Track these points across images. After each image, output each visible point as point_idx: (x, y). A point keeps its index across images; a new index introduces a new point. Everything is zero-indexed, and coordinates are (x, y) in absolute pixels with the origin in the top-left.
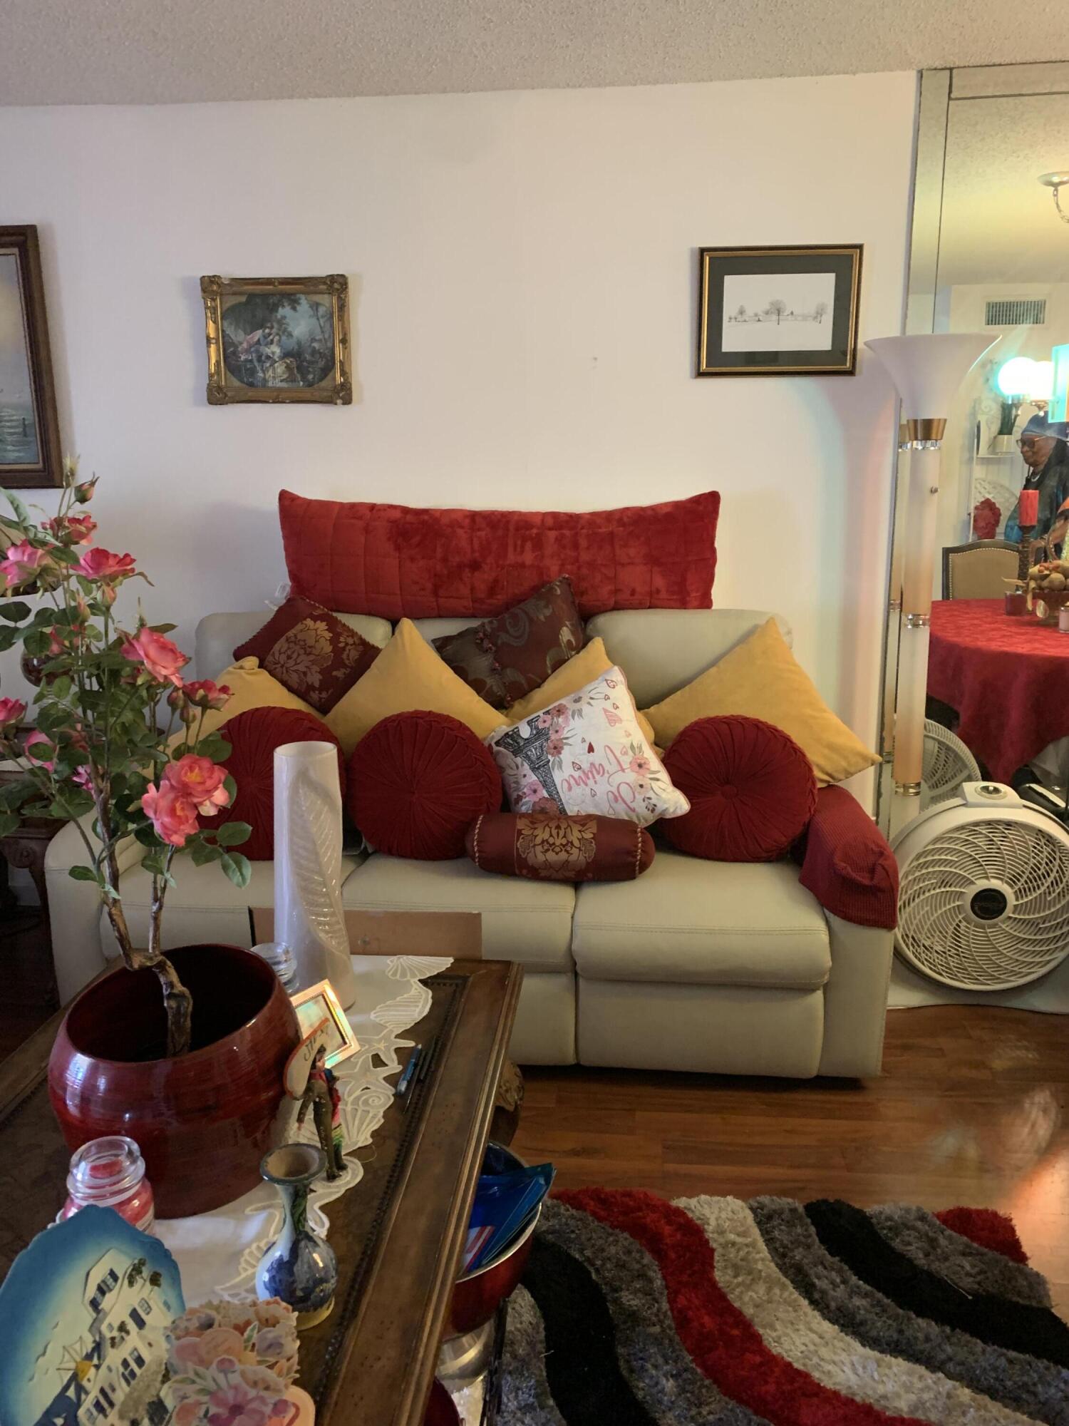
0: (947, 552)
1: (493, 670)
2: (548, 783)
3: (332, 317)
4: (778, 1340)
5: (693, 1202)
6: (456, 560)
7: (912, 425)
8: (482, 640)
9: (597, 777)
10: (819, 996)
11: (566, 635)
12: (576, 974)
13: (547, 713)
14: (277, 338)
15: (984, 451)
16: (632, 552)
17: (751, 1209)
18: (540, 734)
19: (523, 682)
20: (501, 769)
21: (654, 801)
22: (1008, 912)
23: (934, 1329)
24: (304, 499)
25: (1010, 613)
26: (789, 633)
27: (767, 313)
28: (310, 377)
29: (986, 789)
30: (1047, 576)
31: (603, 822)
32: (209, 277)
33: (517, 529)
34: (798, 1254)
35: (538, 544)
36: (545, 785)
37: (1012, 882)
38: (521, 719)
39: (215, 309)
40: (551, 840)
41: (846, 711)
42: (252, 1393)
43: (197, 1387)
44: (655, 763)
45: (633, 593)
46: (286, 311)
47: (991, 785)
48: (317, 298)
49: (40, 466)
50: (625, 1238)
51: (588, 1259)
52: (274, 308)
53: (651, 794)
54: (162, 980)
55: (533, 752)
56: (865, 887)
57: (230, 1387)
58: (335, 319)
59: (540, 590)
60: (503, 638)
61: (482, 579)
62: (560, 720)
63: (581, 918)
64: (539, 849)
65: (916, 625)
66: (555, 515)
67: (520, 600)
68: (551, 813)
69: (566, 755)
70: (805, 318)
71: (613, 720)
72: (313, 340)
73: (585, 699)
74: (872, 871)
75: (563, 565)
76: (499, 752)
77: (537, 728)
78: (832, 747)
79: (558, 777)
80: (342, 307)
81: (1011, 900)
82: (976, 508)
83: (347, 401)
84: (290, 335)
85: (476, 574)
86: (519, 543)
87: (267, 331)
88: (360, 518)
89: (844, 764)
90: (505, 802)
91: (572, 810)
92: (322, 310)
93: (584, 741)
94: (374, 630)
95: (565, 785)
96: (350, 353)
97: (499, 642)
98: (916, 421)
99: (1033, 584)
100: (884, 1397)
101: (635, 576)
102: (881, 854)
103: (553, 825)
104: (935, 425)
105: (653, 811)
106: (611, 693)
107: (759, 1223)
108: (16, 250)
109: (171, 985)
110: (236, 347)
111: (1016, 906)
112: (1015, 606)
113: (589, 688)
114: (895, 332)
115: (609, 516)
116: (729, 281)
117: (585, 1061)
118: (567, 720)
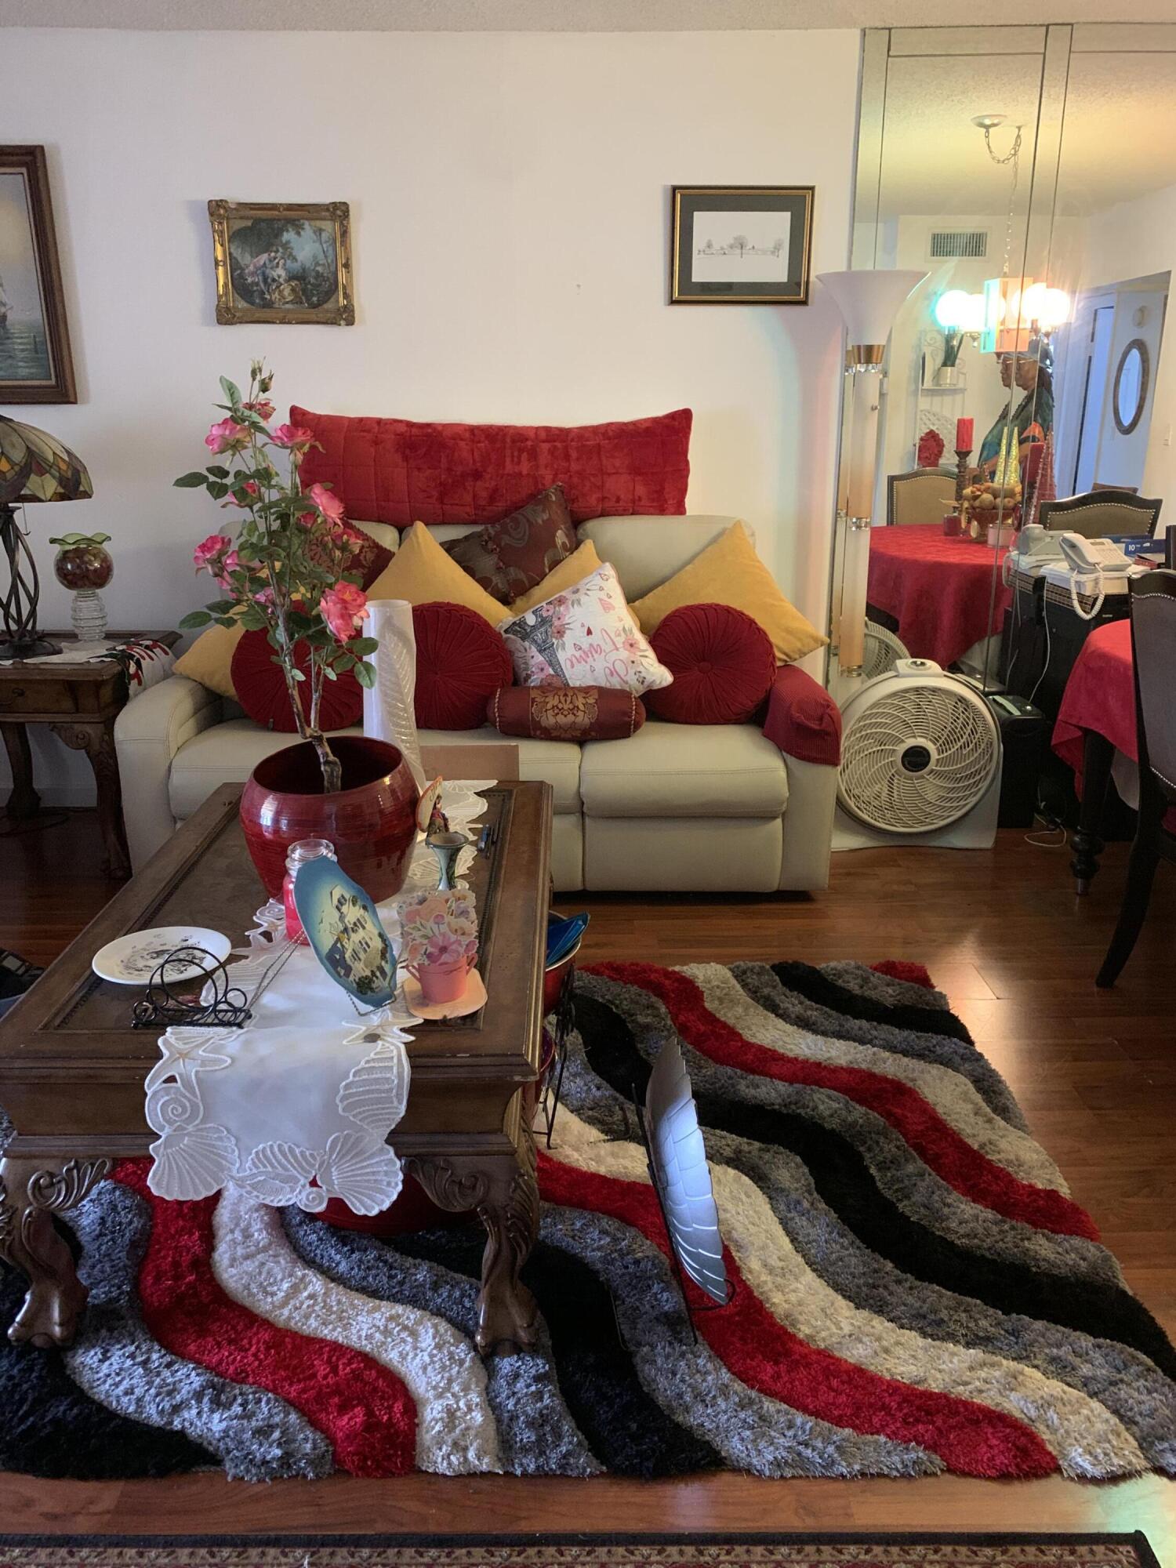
0: (892, 480)
1: (499, 568)
2: (553, 662)
3: (335, 241)
4: (753, 1036)
5: (685, 968)
6: (459, 469)
7: (856, 351)
8: (487, 542)
9: (596, 656)
10: (779, 821)
11: (561, 537)
12: (583, 814)
13: (550, 603)
14: (282, 261)
15: (928, 383)
16: (617, 463)
17: (730, 969)
18: (544, 621)
19: (525, 579)
20: (511, 653)
21: (643, 674)
22: (932, 765)
23: (864, 1023)
24: (314, 415)
25: (946, 534)
26: (753, 535)
27: (731, 247)
28: (315, 299)
29: (915, 663)
30: (979, 496)
31: (603, 693)
32: (216, 201)
33: (513, 441)
34: (766, 991)
35: (533, 454)
36: (551, 664)
37: (935, 741)
38: (526, 611)
39: (222, 232)
40: (560, 706)
41: (800, 602)
42: (453, 938)
43: (421, 933)
44: (643, 643)
45: (618, 500)
46: (289, 236)
47: (919, 661)
48: (319, 223)
49: (53, 382)
50: (634, 989)
51: (609, 1001)
52: (278, 234)
53: (641, 669)
54: (319, 752)
55: (539, 636)
56: (815, 731)
57: (440, 934)
58: (338, 244)
59: (536, 497)
60: (506, 540)
61: (482, 488)
62: (562, 608)
63: (586, 766)
64: (550, 712)
65: (859, 527)
66: (547, 429)
67: (517, 507)
68: (558, 687)
69: (568, 638)
70: (764, 252)
71: (607, 607)
72: (317, 264)
73: (582, 591)
74: (821, 719)
75: (556, 475)
76: (507, 639)
77: (541, 616)
78: (789, 631)
79: (562, 656)
80: (345, 233)
81: (934, 755)
82: (922, 439)
83: (350, 322)
84: (295, 259)
85: (479, 483)
86: (516, 454)
87: (273, 254)
88: (369, 431)
89: (799, 645)
90: (515, 679)
91: (574, 682)
92: (324, 235)
93: (583, 625)
94: (386, 536)
95: (569, 663)
96: (351, 277)
97: (503, 544)
98: (859, 347)
99: (966, 505)
100: (829, 1058)
101: (619, 485)
102: (828, 706)
103: (561, 693)
104: (875, 350)
105: (643, 682)
106: (604, 584)
107: (736, 977)
108: (24, 170)
109: (326, 755)
110: (243, 270)
111: (938, 760)
112: (952, 528)
113: (586, 581)
114: (843, 268)
115: (595, 430)
116: (699, 217)
117: (590, 887)
118: (567, 608)
